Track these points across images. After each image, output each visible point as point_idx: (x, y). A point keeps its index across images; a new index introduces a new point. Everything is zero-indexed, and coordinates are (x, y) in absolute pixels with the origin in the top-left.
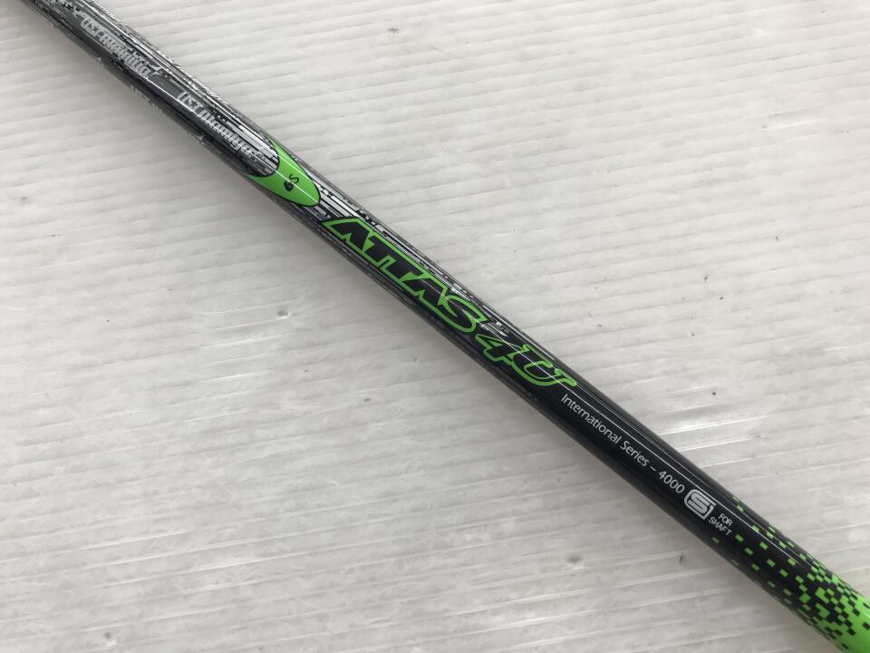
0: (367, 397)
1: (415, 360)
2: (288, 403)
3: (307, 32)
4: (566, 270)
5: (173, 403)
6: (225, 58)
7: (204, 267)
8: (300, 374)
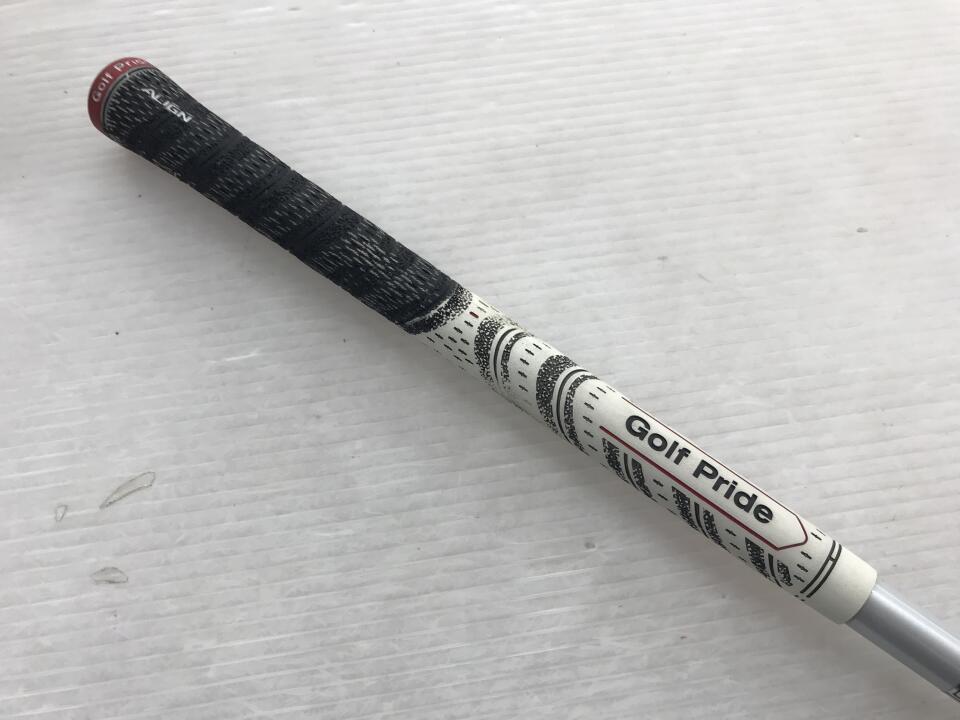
0: (684, 634)
1: (724, 597)
2: (607, 640)
3: (579, 256)
4: (858, 507)
5: (493, 637)
6: (503, 279)
7: (506, 495)
8: (614, 609)
